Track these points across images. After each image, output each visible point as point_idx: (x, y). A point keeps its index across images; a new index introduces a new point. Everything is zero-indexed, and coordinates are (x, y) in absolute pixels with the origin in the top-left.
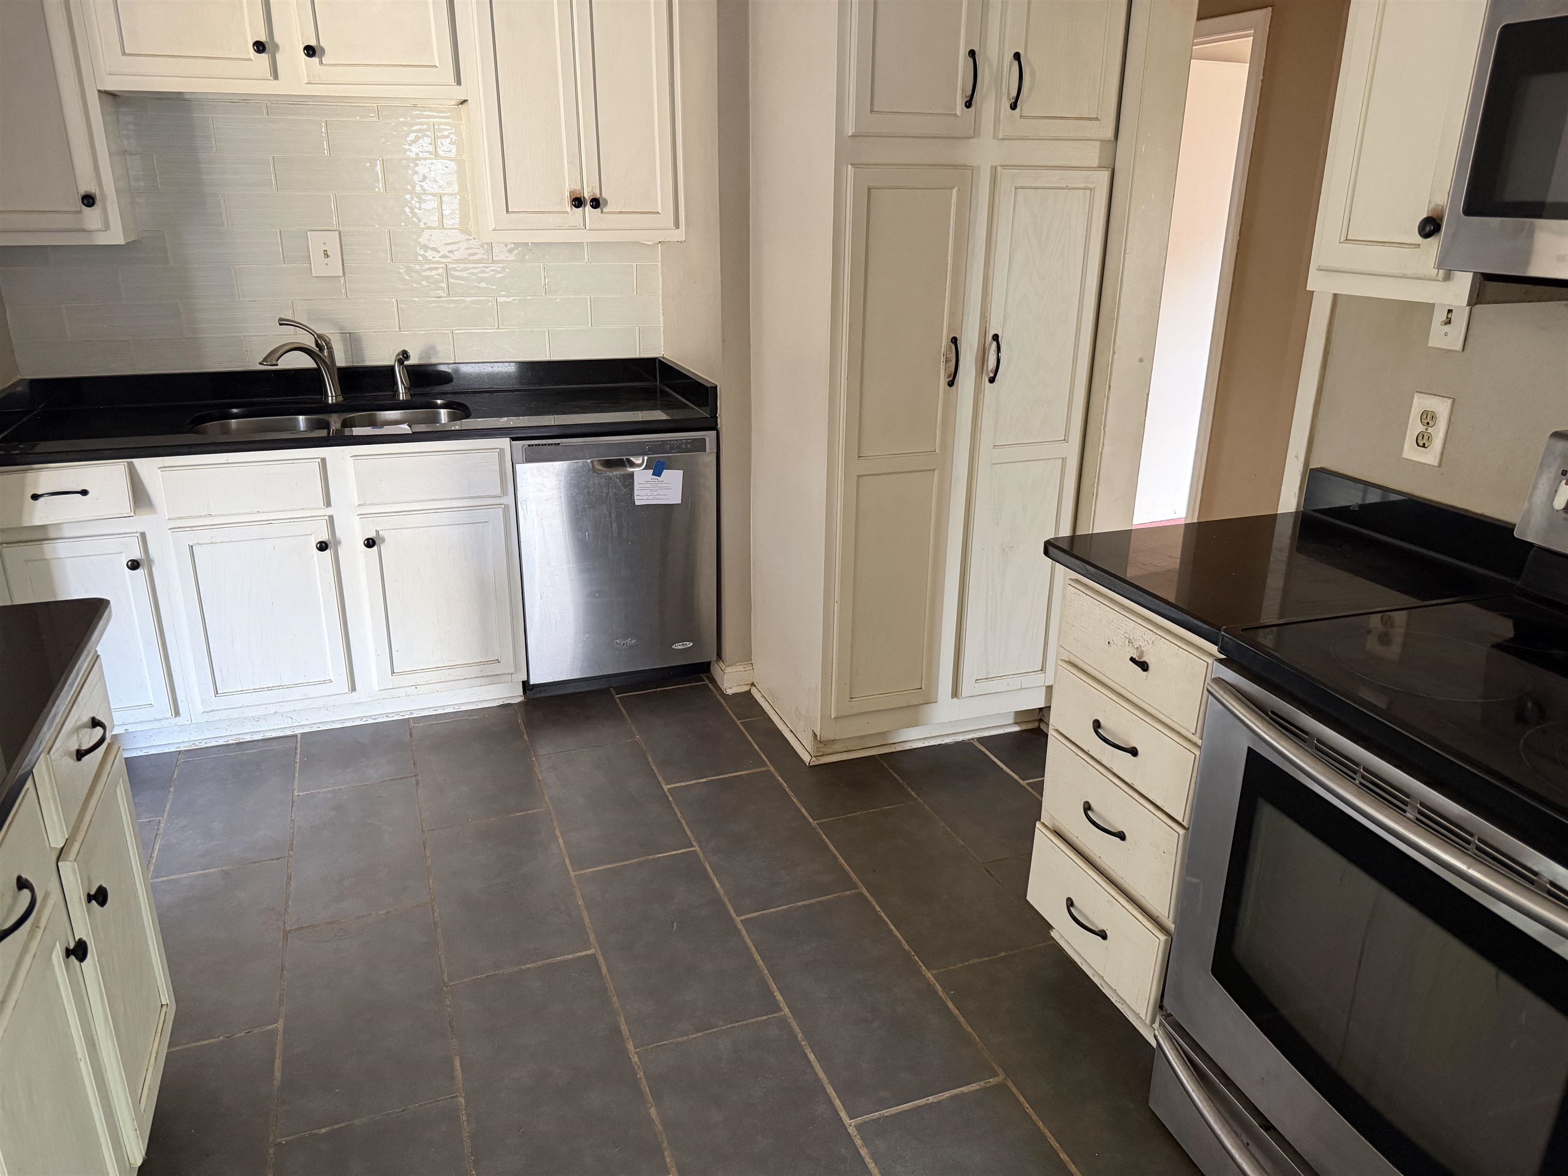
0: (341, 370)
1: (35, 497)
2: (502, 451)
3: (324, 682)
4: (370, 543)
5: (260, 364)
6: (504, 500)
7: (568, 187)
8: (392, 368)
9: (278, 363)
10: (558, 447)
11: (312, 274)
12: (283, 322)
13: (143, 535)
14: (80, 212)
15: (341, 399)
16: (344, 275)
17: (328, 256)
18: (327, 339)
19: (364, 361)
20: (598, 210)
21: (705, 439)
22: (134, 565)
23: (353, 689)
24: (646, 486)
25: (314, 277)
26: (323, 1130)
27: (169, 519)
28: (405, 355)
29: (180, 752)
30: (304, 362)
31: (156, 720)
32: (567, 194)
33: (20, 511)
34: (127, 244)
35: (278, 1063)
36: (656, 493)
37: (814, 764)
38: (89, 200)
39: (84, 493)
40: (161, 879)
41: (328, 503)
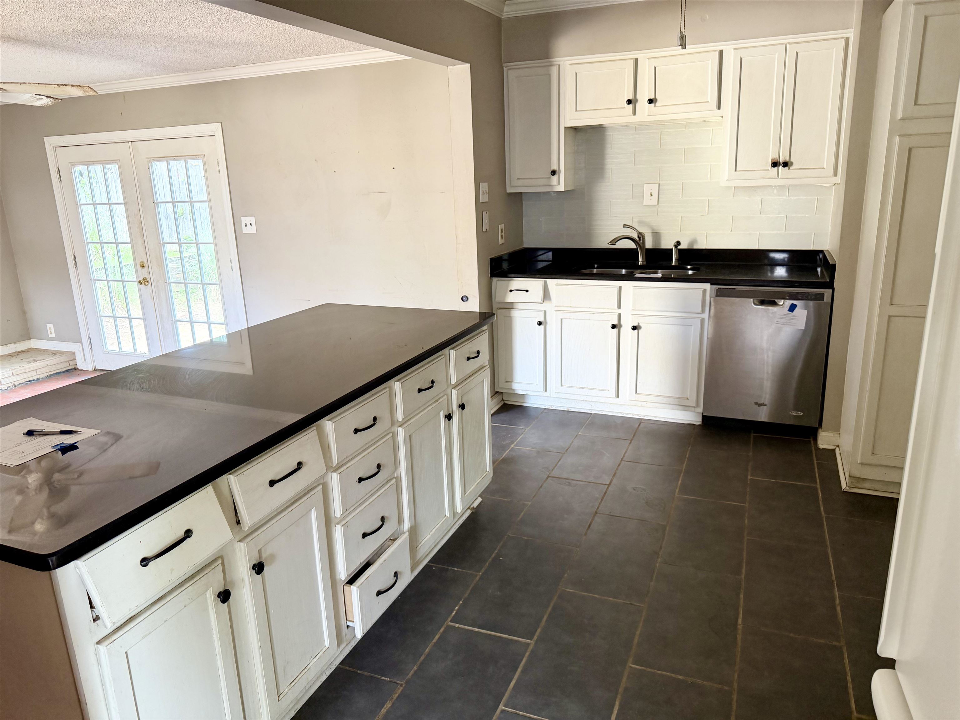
0: (648, 250)
1: (511, 291)
2: (705, 291)
3: (606, 390)
4: (634, 328)
5: (608, 244)
6: (703, 316)
7: (772, 155)
8: (672, 250)
9: (616, 244)
10: (734, 290)
11: (643, 204)
12: (625, 226)
13: (545, 312)
14: (550, 178)
15: (645, 263)
16: (658, 204)
17: (652, 195)
18: (643, 235)
19: (660, 246)
20: (787, 168)
21: (824, 294)
22: (540, 323)
23: (618, 396)
24: (784, 316)
25: (645, 205)
26: (525, 538)
27: (555, 306)
28: (678, 243)
29: (545, 409)
30: (631, 245)
31: (538, 391)
32: (770, 160)
33: (505, 295)
34: (565, 191)
35: (522, 514)
36: (789, 321)
37: (846, 490)
38: (554, 173)
39: (527, 291)
40: (516, 447)
41: (619, 307)
